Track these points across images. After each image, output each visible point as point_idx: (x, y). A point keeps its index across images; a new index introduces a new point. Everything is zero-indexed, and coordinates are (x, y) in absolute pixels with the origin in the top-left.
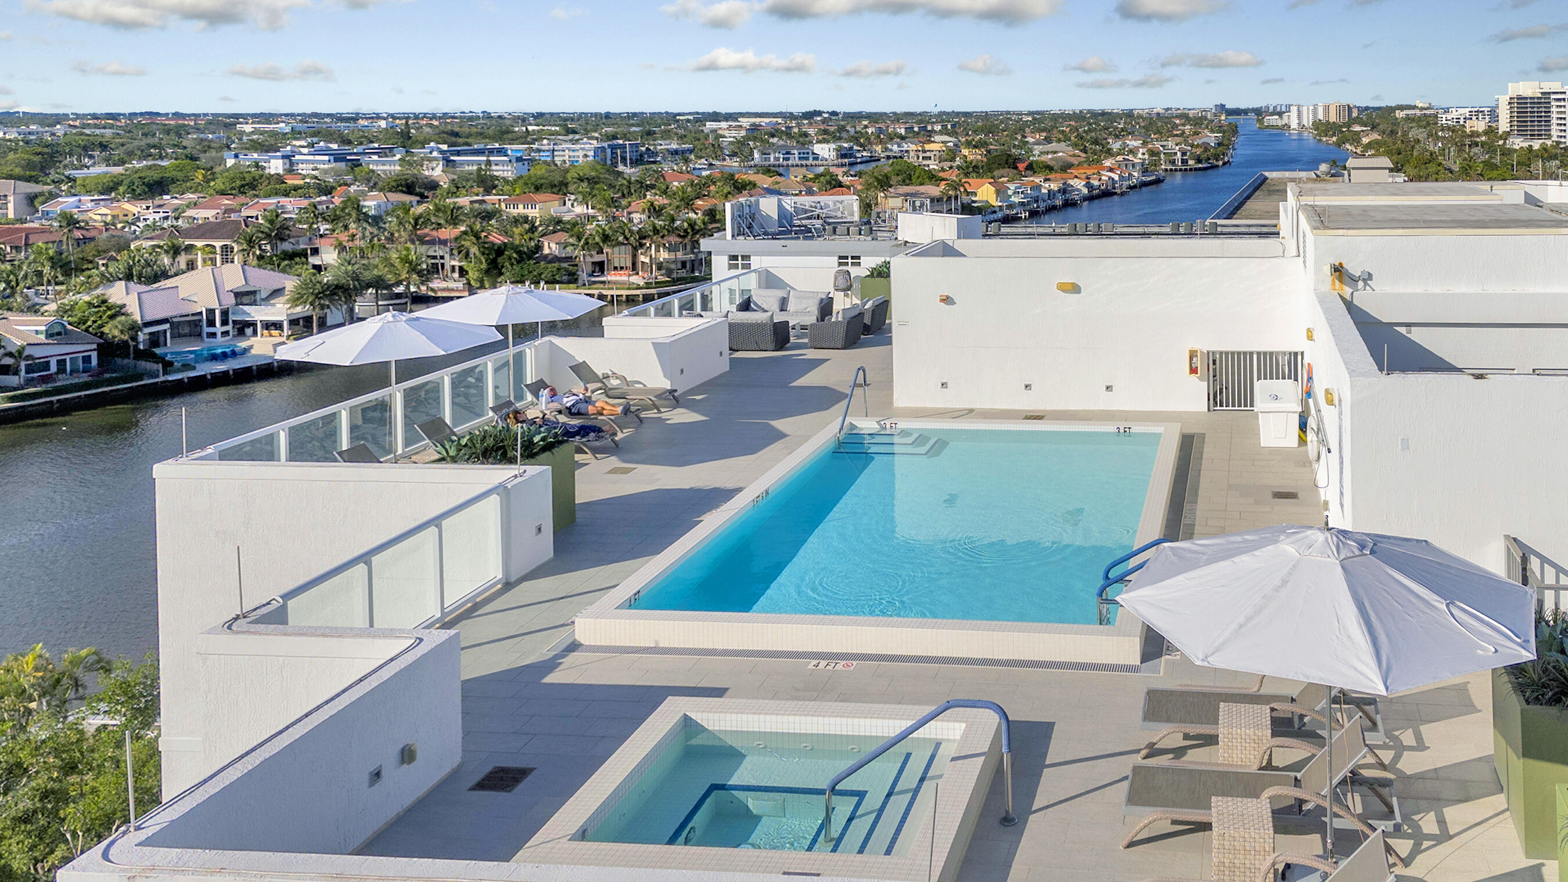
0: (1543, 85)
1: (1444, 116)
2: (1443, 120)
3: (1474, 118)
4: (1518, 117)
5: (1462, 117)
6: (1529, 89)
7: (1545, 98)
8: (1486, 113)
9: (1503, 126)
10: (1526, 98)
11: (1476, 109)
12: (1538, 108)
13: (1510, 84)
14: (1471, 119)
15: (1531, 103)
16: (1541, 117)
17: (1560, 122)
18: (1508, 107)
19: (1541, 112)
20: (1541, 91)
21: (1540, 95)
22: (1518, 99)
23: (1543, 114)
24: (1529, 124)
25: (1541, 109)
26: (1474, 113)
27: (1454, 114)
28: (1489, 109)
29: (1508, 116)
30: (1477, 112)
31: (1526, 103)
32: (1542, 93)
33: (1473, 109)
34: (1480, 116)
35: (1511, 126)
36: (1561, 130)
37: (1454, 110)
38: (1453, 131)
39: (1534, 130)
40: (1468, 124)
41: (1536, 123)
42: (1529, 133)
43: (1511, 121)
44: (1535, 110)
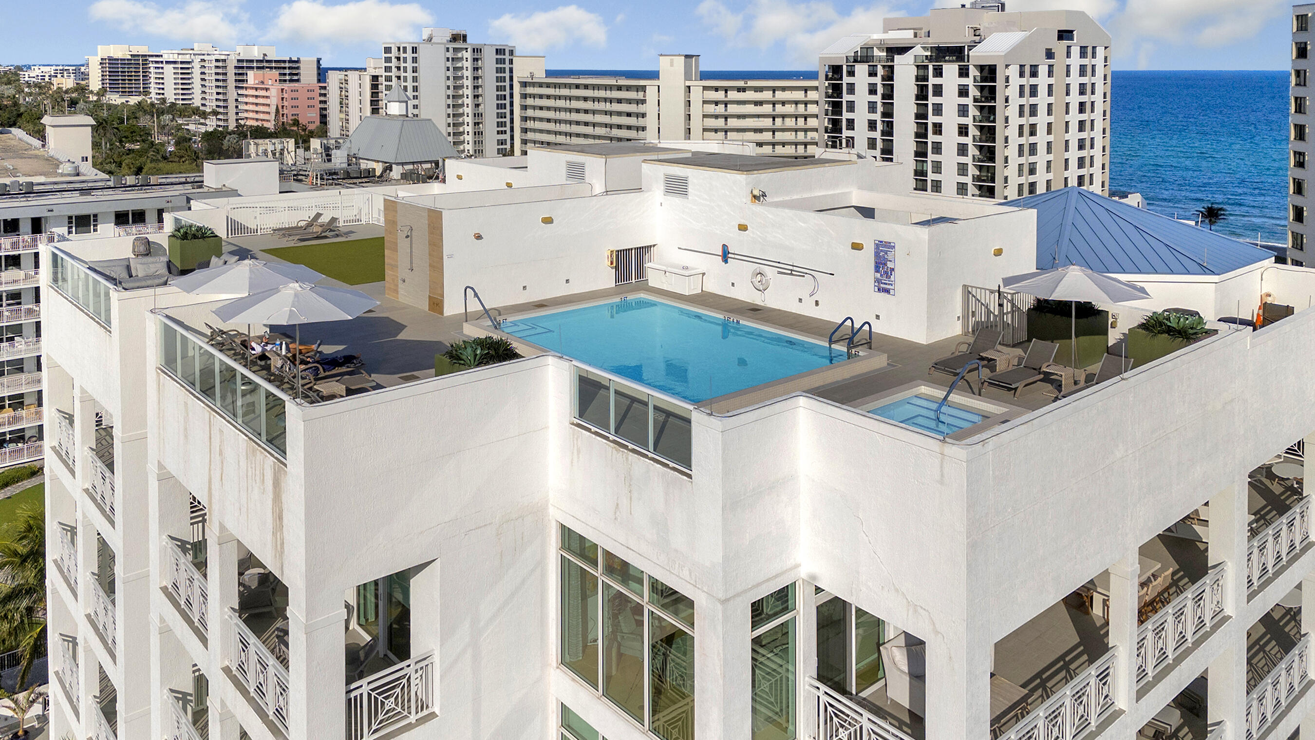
0: (131, 48)
1: (26, 74)
2: (26, 76)
3: (59, 76)
4: (109, 76)
5: (47, 75)
6: (120, 52)
7: (135, 60)
8: (71, 71)
9: (95, 84)
10: (118, 60)
11: (61, 68)
12: (128, 68)
13: (99, 47)
14: (56, 76)
15: (121, 64)
16: (131, 76)
17: (158, 81)
18: (100, 67)
19: (132, 72)
20: (131, 53)
21: (130, 57)
22: (109, 60)
23: (133, 74)
24: (120, 82)
25: (131, 70)
26: (59, 72)
27: (36, 72)
28: (74, 68)
29: (100, 75)
30: (63, 70)
31: (118, 64)
32: (131, 55)
33: (58, 68)
34: (65, 74)
35: (103, 84)
36: (159, 89)
37: (36, 68)
38: (40, 88)
39: (125, 88)
40: (55, 81)
41: (127, 82)
42: (120, 90)
43: (103, 80)
44: (126, 70)
